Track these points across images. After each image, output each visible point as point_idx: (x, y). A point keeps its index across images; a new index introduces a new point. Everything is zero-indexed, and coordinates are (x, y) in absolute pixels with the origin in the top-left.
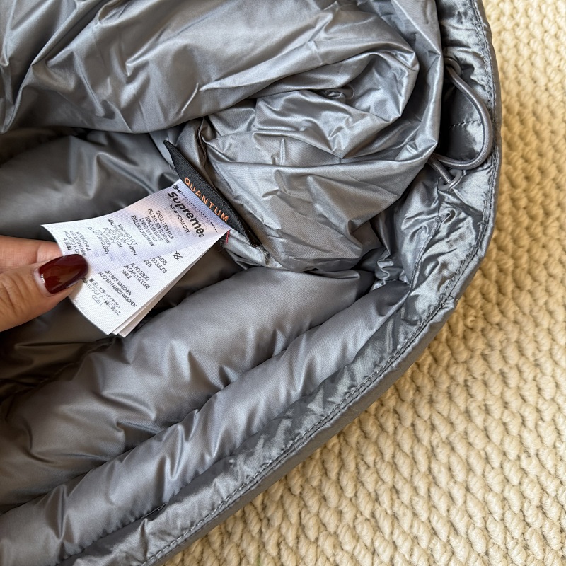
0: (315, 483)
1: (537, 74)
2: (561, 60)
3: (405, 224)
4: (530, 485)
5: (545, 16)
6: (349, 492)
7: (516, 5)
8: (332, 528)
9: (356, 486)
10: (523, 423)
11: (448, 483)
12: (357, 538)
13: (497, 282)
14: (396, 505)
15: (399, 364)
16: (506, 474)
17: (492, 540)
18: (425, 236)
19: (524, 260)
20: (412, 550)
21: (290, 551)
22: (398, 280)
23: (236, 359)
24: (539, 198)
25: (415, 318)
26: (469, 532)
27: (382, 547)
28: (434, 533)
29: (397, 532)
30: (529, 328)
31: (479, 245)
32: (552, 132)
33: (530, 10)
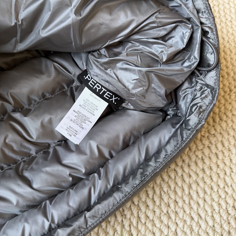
0: (143, 200)
1: (224, 36)
2: (233, 30)
3: (181, 92)
4: (229, 198)
5: (226, 13)
6: (158, 203)
7: (215, 9)
8: (151, 218)
9: (160, 200)
10: (225, 174)
11: (197, 198)
12: (162, 222)
13: (212, 117)
14: (177, 208)
16: (220, 194)
17: (215, 221)
18: (190, 97)
19: (223, 109)
20: (184, 226)
21: (135, 228)
23: (115, 147)
24: (227, 84)
25: (190, 128)
26: (206, 218)
27: (172, 225)
28: (192, 219)
29: (177, 219)
30: (226, 135)
31: (213, 99)
32: (231, 59)
33: (220, 11)
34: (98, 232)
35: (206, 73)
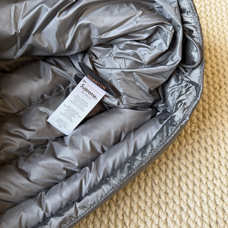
0: (136, 191)
1: (215, 34)
2: (224, 29)
3: (169, 90)
4: (217, 190)
5: (217, 12)
6: (149, 194)
7: (206, 8)
8: (143, 208)
9: (151, 192)
10: (214, 167)
11: (186, 190)
12: (153, 212)
13: (202, 113)
14: (167, 199)
15: (169, 141)
16: (208, 186)
17: (204, 211)
18: (177, 94)
19: (212, 105)
20: (174, 216)
21: (127, 217)
22: (166, 111)
23: (107, 143)
24: (217, 81)
25: (175, 124)
26: (195, 208)
27: (162, 215)
28: (182, 209)
29: (168, 209)
30: (215, 131)
31: (197, 96)
32: (222, 56)
33: (212, 10)
34: (94, 220)
35: (191, 70)
